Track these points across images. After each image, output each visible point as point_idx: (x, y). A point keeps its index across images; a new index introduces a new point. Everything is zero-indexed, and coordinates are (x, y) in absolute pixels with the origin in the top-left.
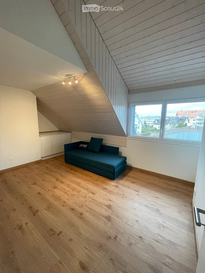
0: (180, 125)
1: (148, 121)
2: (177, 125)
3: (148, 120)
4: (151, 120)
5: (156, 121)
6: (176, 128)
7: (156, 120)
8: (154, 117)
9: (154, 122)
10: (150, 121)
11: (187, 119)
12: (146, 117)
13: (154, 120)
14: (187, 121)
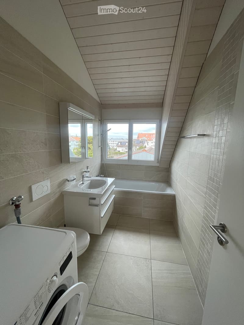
0: (141, 147)
1: (112, 144)
2: (138, 148)
3: (112, 142)
4: (115, 142)
5: (119, 144)
6: (137, 150)
7: (119, 142)
8: (117, 139)
9: (117, 145)
10: (114, 144)
11: (146, 142)
12: (110, 139)
13: (117, 142)
14: (146, 144)
